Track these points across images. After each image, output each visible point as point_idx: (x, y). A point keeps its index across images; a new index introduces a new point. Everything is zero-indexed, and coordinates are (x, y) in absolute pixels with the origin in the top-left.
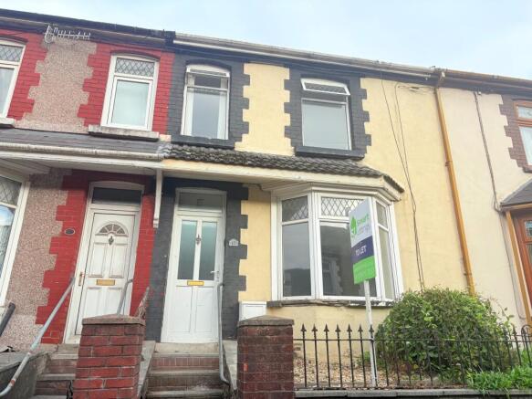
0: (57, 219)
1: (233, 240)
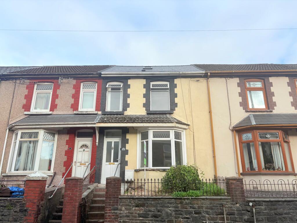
0: (66, 144)
1: (124, 148)
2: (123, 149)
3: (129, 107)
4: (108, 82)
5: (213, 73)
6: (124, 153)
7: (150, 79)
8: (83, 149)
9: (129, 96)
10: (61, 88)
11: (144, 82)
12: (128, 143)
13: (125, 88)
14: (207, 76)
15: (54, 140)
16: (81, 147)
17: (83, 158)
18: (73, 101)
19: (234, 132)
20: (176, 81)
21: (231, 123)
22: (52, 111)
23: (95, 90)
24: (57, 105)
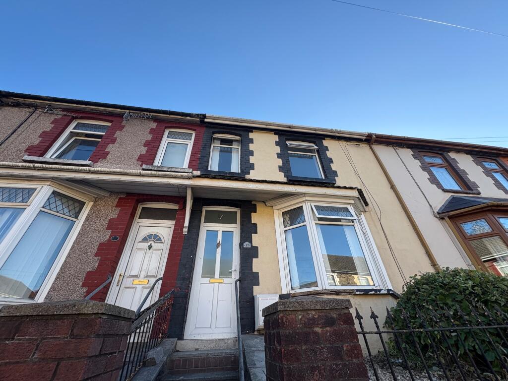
0: (108, 229)
1: (247, 243)
2: (247, 245)
3: (253, 169)
4: (214, 133)
5: (378, 136)
6: (249, 254)
7: (285, 135)
8: (149, 244)
9: (252, 153)
10: (125, 129)
11: (276, 138)
12: (256, 232)
13: (245, 143)
14: (370, 140)
15: (76, 217)
16: (145, 240)
17: (144, 267)
18: (144, 150)
19: (447, 219)
20: (326, 143)
21: (430, 206)
22: (93, 161)
23: (190, 141)
24: (108, 153)
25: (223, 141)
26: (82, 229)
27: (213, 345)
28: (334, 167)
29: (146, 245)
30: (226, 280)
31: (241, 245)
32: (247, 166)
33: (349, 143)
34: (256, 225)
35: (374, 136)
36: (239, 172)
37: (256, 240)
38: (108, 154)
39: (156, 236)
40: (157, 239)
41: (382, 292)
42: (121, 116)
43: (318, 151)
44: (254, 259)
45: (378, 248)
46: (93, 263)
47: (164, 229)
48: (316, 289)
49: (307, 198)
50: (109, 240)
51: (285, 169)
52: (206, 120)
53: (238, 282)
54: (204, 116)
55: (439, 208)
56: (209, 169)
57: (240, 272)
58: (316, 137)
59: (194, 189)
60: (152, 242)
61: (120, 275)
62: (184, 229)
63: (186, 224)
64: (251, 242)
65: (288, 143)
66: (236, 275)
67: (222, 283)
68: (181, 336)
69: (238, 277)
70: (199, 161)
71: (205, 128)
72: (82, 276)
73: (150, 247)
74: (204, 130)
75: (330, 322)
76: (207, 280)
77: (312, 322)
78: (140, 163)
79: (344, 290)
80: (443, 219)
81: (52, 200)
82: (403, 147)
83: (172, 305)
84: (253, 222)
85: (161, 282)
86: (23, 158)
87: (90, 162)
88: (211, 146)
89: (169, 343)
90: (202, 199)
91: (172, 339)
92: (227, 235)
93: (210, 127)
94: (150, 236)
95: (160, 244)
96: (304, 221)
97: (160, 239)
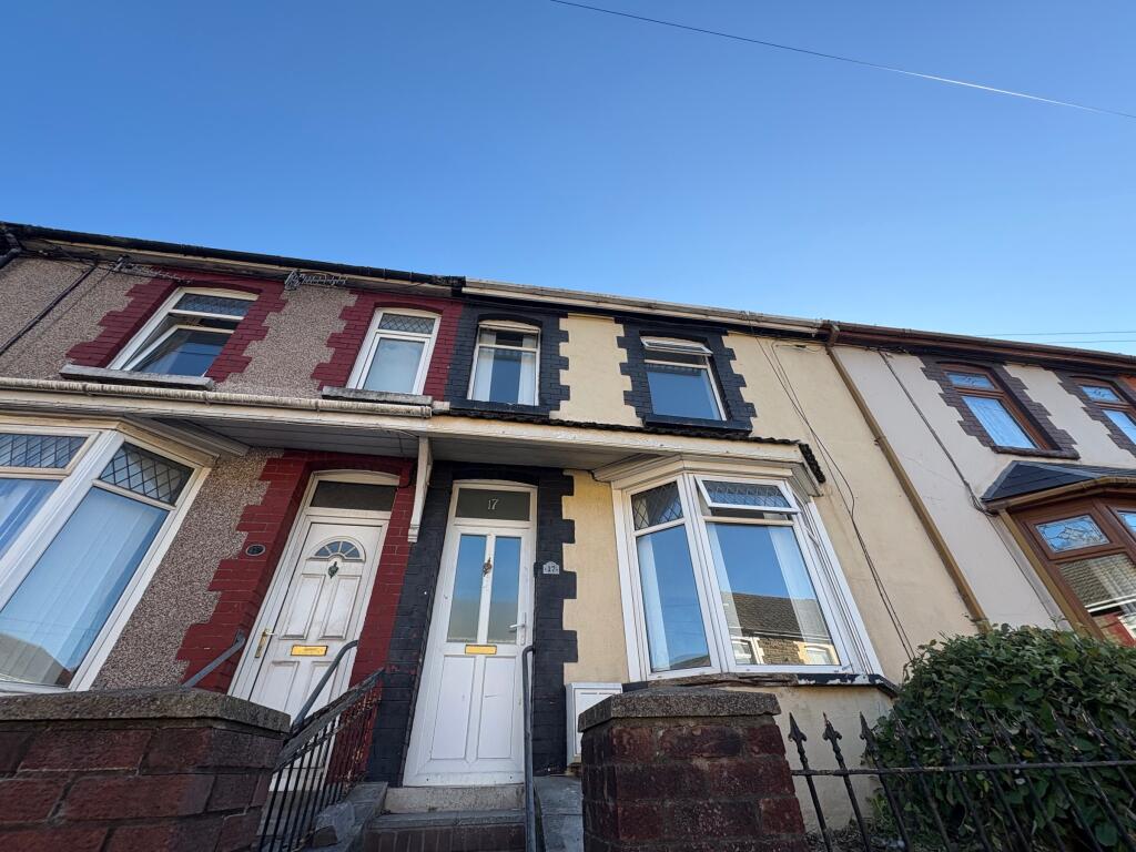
0: (240, 527)
1: (550, 564)
2: (550, 568)
3: (567, 398)
4: (482, 318)
5: (845, 328)
6: (555, 590)
7: (639, 323)
8: (331, 564)
9: (565, 364)
10: (286, 309)
11: (619, 330)
12: (572, 540)
13: (551, 340)
14: (829, 336)
15: (172, 502)
16: (322, 554)
17: (319, 617)
18: (326, 355)
19: (1004, 514)
20: (729, 341)
21: (967, 484)
22: (214, 378)
23: (426, 335)
24: (247, 361)
25: (503, 337)
26: (183, 528)
27: (470, 800)
28: (747, 394)
29: (324, 566)
30: (503, 649)
31: (538, 567)
32: (553, 392)
33: (781, 343)
34: (571, 523)
35: (837, 328)
36: (537, 404)
37: (572, 556)
38: (247, 363)
39: (347, 546)
40: (349, 552)
41: (858, 681)
42: (279, 280)
43: (711, 359)
44: (567, 602)
45: (849, 579)
46: (204, 606)
47: (366, 530)
48: (707, 671)
49: (688, 464)
50: (242, 554)
51: (638, 397)
52: (464, 290)
53: (530, 654)
54: (462, 282)
55: (984, 490)
56: (470, 398)
57: (535, 631)
58: (708, 329)
59: (435, 440)
60: (338, 560)
61: (264, 635)
62: (410, 532)
63: (416, 519)
64: (560, 561)
65: (646, 341)
66: (525, 638)
67: (494, 656)
68: (395, 778)
69: (529, 643)
70: (448, 379)
71: (461, 307)
72: (178, 636)
73: (333, 571)
74: (460, 311)
75: (730, 746)
76: (459, 648)
77: (689, 746)
78: (317, 383)
79: (771, 675)
80: (994, 514)
81: (121, 464)
82: (901, 352)
83: (379, 705)
84: (564, 517)
85: (354, 650)
86: (63, 371)
87: (208, 379)
88: (474, 347)
89: (370, 792)
90: (453, 464)
91: (375, 785)
92: (507, 545)
93: (475, 306)
94: (334, 546)
95: (354, 565)
96: (680, 516)
97: (355, 553)
